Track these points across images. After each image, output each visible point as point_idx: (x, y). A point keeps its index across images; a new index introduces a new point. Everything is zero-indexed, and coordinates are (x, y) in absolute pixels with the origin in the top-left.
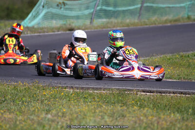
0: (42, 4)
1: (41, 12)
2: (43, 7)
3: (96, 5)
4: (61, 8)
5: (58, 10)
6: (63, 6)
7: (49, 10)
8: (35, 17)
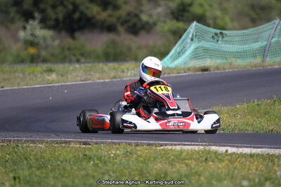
0: (190, 36)
1: (189, 47)
2: (192, 40)
3: (271, 36)
4: (218, 41)
5: (213, 44)
6: (220, 38)
7: (200, 44)
8: (179, 54)
